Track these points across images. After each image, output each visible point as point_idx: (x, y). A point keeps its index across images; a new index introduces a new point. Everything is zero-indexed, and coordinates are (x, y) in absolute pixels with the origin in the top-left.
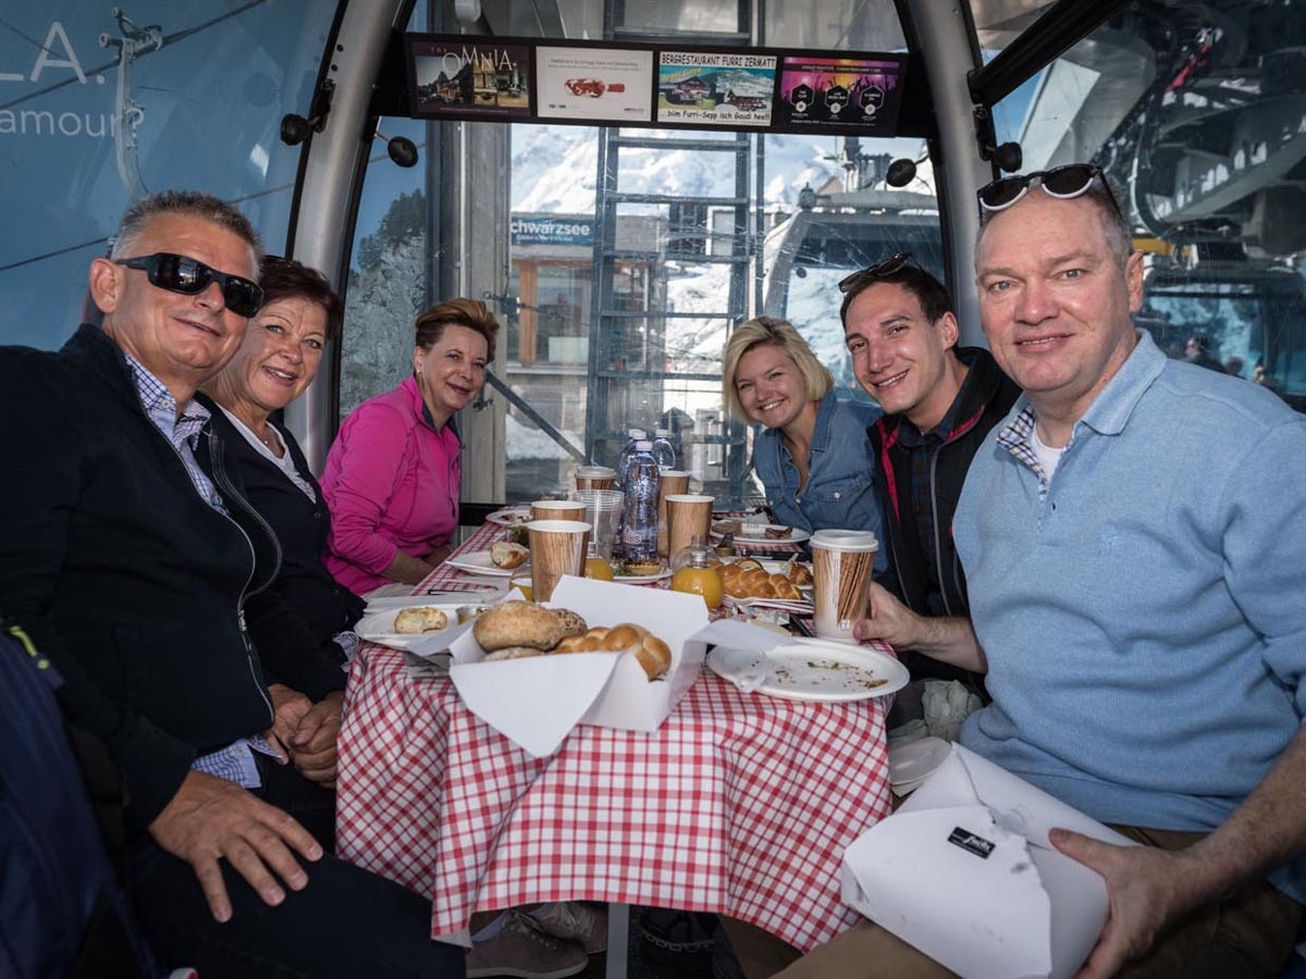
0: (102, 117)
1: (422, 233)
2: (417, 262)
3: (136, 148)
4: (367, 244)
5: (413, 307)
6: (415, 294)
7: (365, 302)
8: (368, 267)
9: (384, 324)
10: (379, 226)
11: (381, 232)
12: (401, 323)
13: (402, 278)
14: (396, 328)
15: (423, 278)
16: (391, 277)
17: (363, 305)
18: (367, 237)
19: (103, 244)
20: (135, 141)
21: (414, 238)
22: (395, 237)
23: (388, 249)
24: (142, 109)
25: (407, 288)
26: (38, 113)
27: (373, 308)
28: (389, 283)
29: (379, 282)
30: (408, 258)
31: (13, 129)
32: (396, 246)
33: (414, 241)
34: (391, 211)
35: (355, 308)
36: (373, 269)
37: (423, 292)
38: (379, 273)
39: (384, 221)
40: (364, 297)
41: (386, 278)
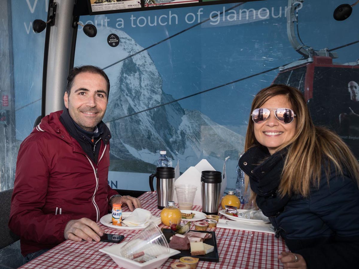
0: (281, 8)
3: (297, 21)
19: (277, 70)
20: (297, 18)
24: (302, 2)
26: (248, 10)
31: (235, 19)
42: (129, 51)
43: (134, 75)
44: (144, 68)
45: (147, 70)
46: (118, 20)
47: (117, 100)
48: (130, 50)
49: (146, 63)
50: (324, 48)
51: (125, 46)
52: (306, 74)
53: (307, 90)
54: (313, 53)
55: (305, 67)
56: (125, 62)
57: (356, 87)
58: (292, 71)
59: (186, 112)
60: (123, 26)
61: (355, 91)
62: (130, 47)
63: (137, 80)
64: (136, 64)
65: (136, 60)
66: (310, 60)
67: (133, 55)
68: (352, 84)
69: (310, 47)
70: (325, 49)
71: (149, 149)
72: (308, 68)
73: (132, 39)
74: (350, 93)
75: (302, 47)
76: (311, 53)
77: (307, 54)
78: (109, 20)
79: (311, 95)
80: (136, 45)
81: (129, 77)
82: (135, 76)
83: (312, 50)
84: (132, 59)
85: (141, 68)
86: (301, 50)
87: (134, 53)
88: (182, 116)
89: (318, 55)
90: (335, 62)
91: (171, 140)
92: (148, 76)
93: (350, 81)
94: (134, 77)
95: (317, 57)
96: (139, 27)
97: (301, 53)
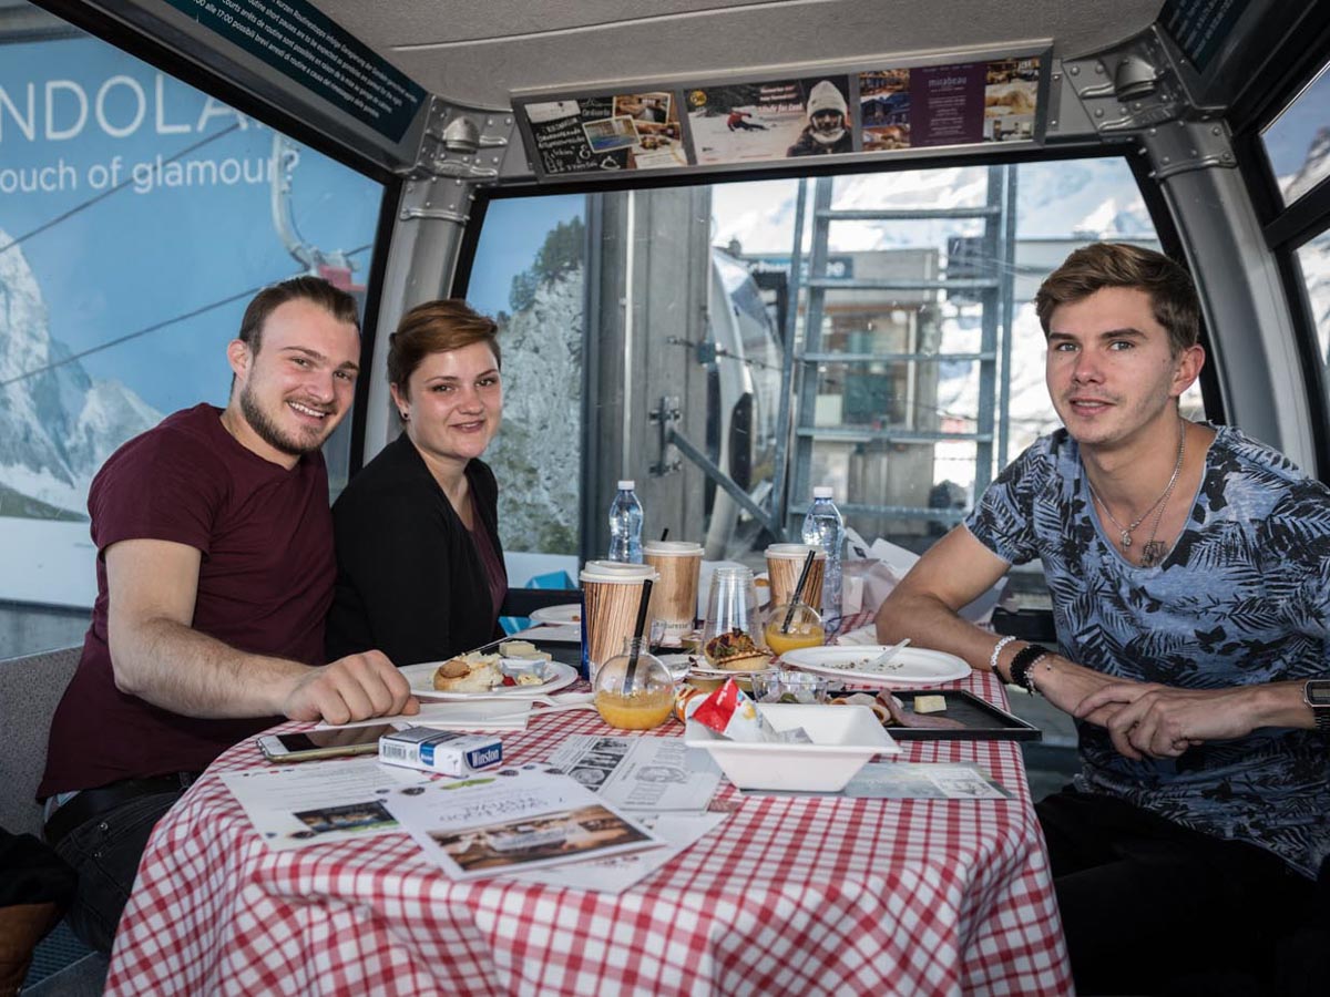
1: (581, 267)
2: (572, 301)
3: (291, 192)
4: (519, 282)
5: (570, 352)
6: (571, 337)
7: (517, 348)
8: (521, 308)
9: (537, 372)
10: (532, 262)
11: (536, 267)
12: (555, 371)
13: (557, 320)
14: (550, 378)
15: (580, 318)
16: (544, 318)
17: (514, 351)
18: (520, 273)
20: (290, 184)
21: (572, 272)
22: (550, 273)
23: (543, 287)
24: (297, 151)
25: (561, 330)
27: (525, 355)
28: (543, 327)
29: (532, 325)
30: (564, 296)
32: (552, 283)
33: (571, 276)
34: (546, 243)
36: (526, 310)
37: (580, 335)
38: (532, 316)
39: (539, 255)
40: (515, 342)
41: (540, 320)
54: (321, 262)
59: (94, 384)
69: (312, 246)
71: (27, 464)
75: (299, 248)
76: (315, 259)
77: (308, 261)
83: (316, 252)
86: (299, 253)
88: (86, 391)
89: (328, 265)
91: (68, 444)
95: (327, 268)
97: (299, 260)
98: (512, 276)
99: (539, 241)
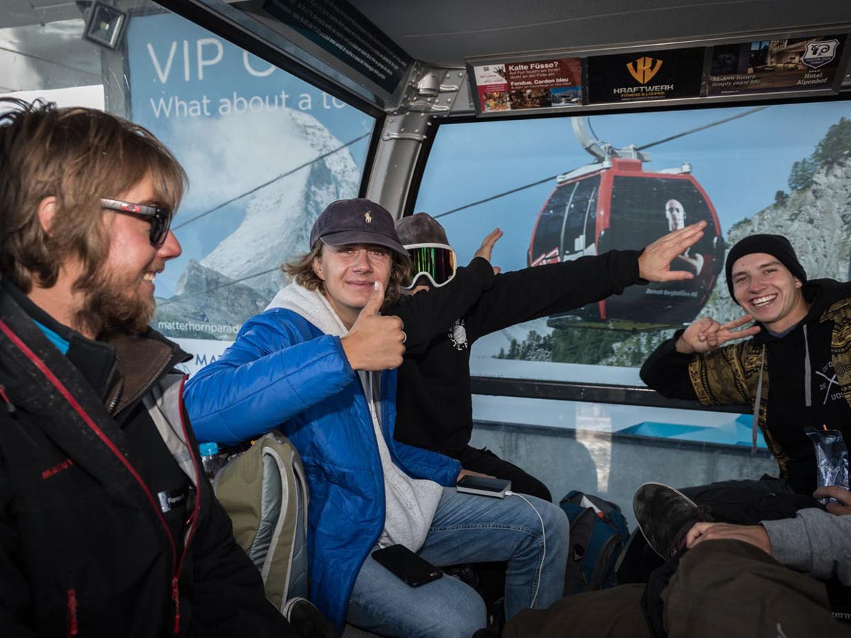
4: (799, 169)
5: (843, 223)
6: (845, 211)
7: (792, 220)
8: (799, 188)
9: (809, 239)
11: (816, 155)
12: (827, 238)
14: (823, 243)
16: (821, 196)
17: (789, 222)
18: (800, 160)
19: (554, 180)
22: (830, 160)
23: (821, 171)
25: (837, 205)
27: (800, 225)
28: (819, 203)
29: (808, 202)
30: (842, 178)
32: (830, 168)
34: (827, 135)
35: (781, 226)
36: (804, 189)
38: (809, 194)
39: (820, 145)
40: (791, 216)
41: (817, 198)
42: (320, 149)
43: (328, 188)
44: (343, 176)
45: (349, 180)
46: (302, 96)
47: (301, 230)
48: (322, 147)
49: (346, 169)
50: (628, 145)
51: (314, 139)
52: (600, 188)
53: (600, 215)
54: (613, 153)
55: (599, 176)
56: (313, 166)
57: (678, 210)
58: (578, 183)
60: (309, 107)
61: (677, 217)
62: (321, 142)
63: (332, 196)
64: (330, 170)
65: (331, 164)
66: (607, 164)
67: (326, 155)
68: (671, 204)
69: (605, 143)
70: (632, 147)
72: (602, 179)
73: (326, 130)
74: (667, 220)
75: (593, 145)
76: (608, 153)
77: (603, 156)
78: (287, 96)
79: (607, 221)
80: (331, 138)
81: (320, 192)
82: (329, 190)
83: (610, 147)
84: (324, 162)
85: (339, 177)
86: (593, 149)
87: (327, 152)
89: (620, 157)
90: (647, 169)
92: (350, 190)
93: (668, 200)
94: (328, 192)
95: (618, 160)
96: (335, 108)
97: (593, 153)
98: (792, 163)
99: (821, 133)
